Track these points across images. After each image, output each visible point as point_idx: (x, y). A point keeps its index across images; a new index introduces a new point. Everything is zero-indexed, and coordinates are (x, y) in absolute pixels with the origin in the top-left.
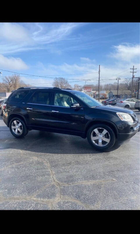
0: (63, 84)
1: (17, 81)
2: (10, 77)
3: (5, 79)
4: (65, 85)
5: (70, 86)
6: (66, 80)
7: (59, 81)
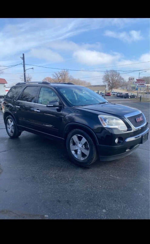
0: (114, 78)
1: (66, 76)
2: (59, 73)
3: (55, 74)
4: (116, 78)
5: (123, 79)
6: (118, 72)
7: (110, 74)
